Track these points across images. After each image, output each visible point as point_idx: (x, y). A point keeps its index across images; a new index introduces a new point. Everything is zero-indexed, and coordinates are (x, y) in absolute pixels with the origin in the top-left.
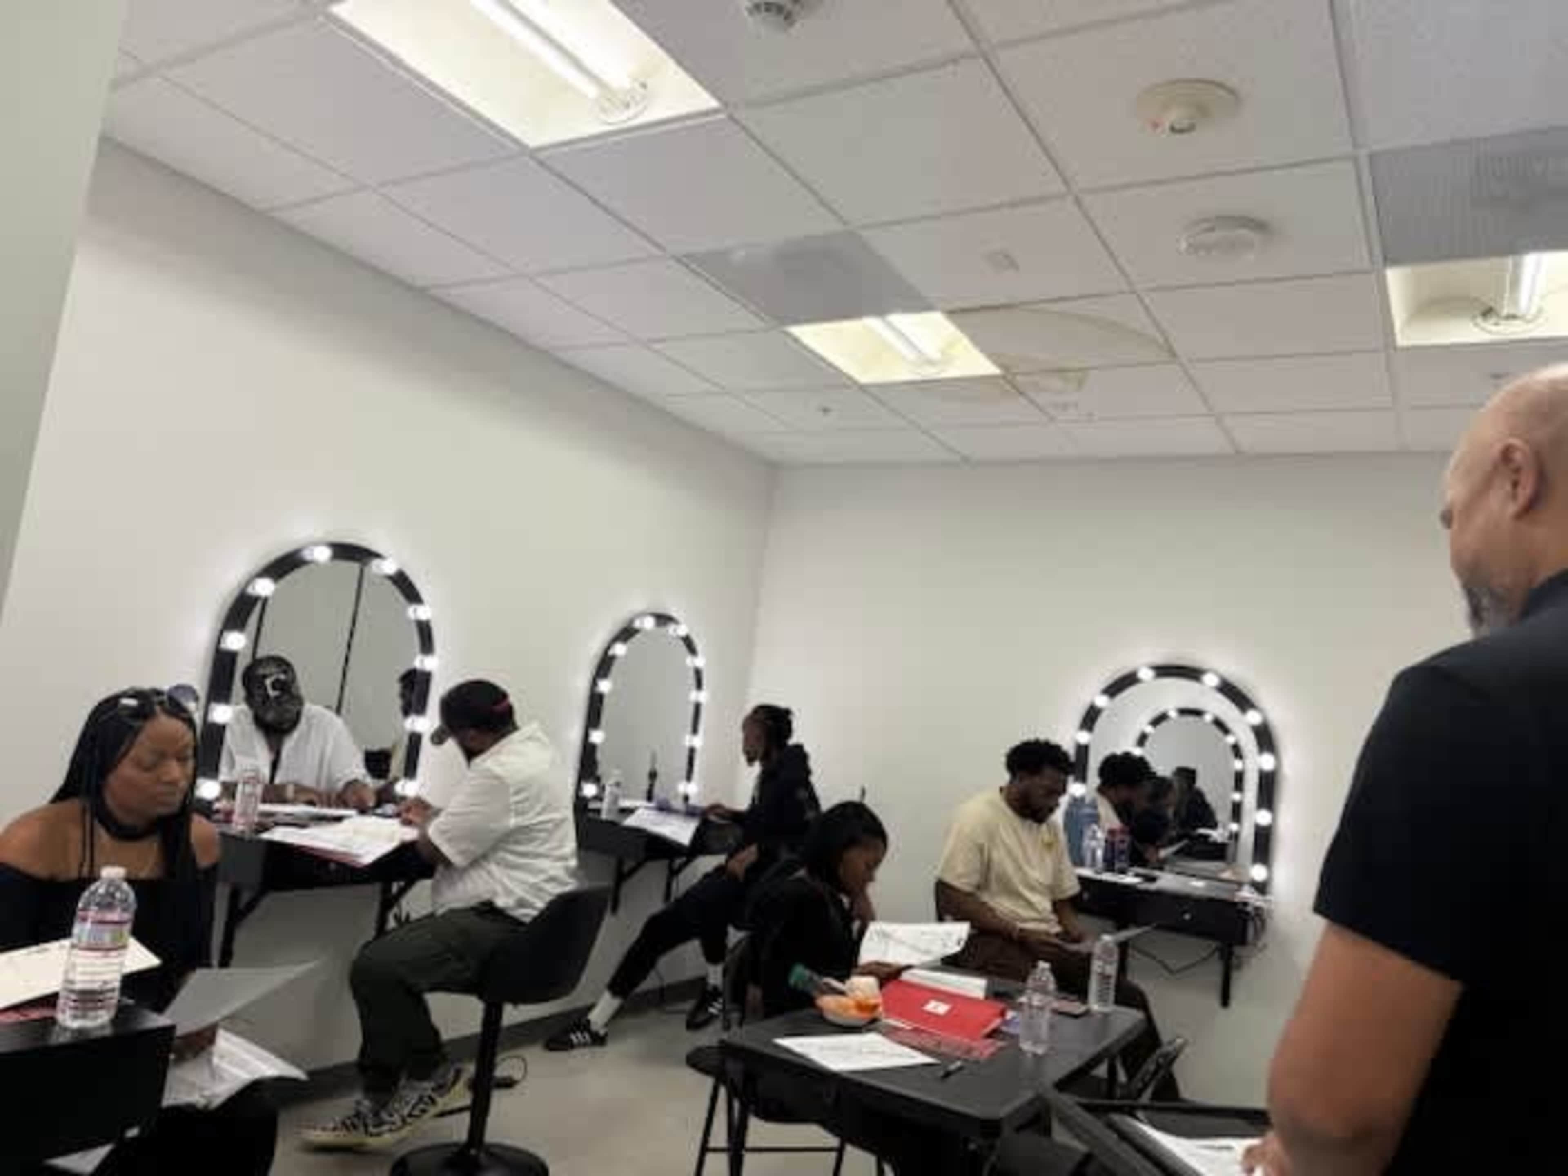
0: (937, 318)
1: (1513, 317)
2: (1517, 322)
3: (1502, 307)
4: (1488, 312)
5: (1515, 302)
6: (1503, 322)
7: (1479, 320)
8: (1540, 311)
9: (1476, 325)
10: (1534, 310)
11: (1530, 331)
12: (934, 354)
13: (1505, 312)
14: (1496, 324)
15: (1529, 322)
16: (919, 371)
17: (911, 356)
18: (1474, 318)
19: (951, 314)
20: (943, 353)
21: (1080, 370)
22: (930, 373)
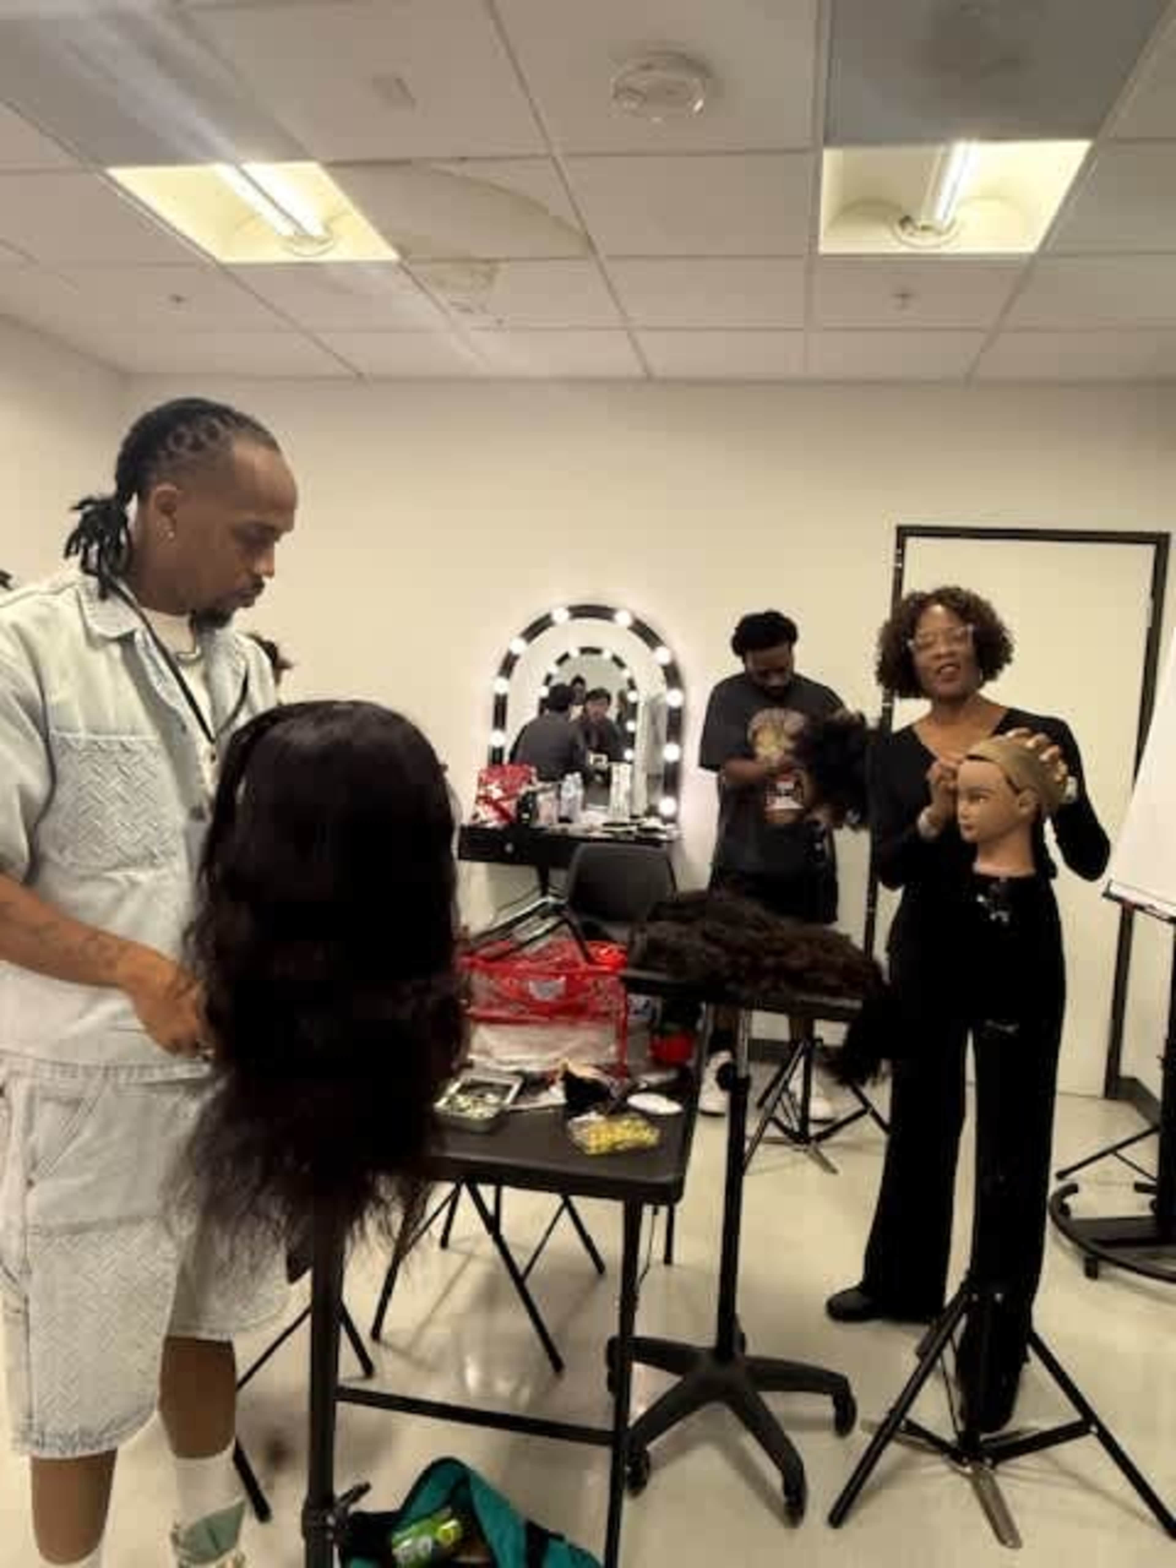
0: (312, 169)
1: (925, 228)
2: (928, 234)
3: (920, 219)
4: (905, 221)
5: (931, 213)
6: (918, 233)
7: (898, 229)
8: (953, 223)
9: (894, 234)
10: (947, 223)
11: (938, 246)
12: (317, 231)
13: (920, 224)
14: (911, 234)
15: (939, 233)
16: (297, 249)
17: (287, 230)
18: (891, 227)
19: (334, 166)
20: (327, 228)
21: (487, 261)
22: (308, 253)
